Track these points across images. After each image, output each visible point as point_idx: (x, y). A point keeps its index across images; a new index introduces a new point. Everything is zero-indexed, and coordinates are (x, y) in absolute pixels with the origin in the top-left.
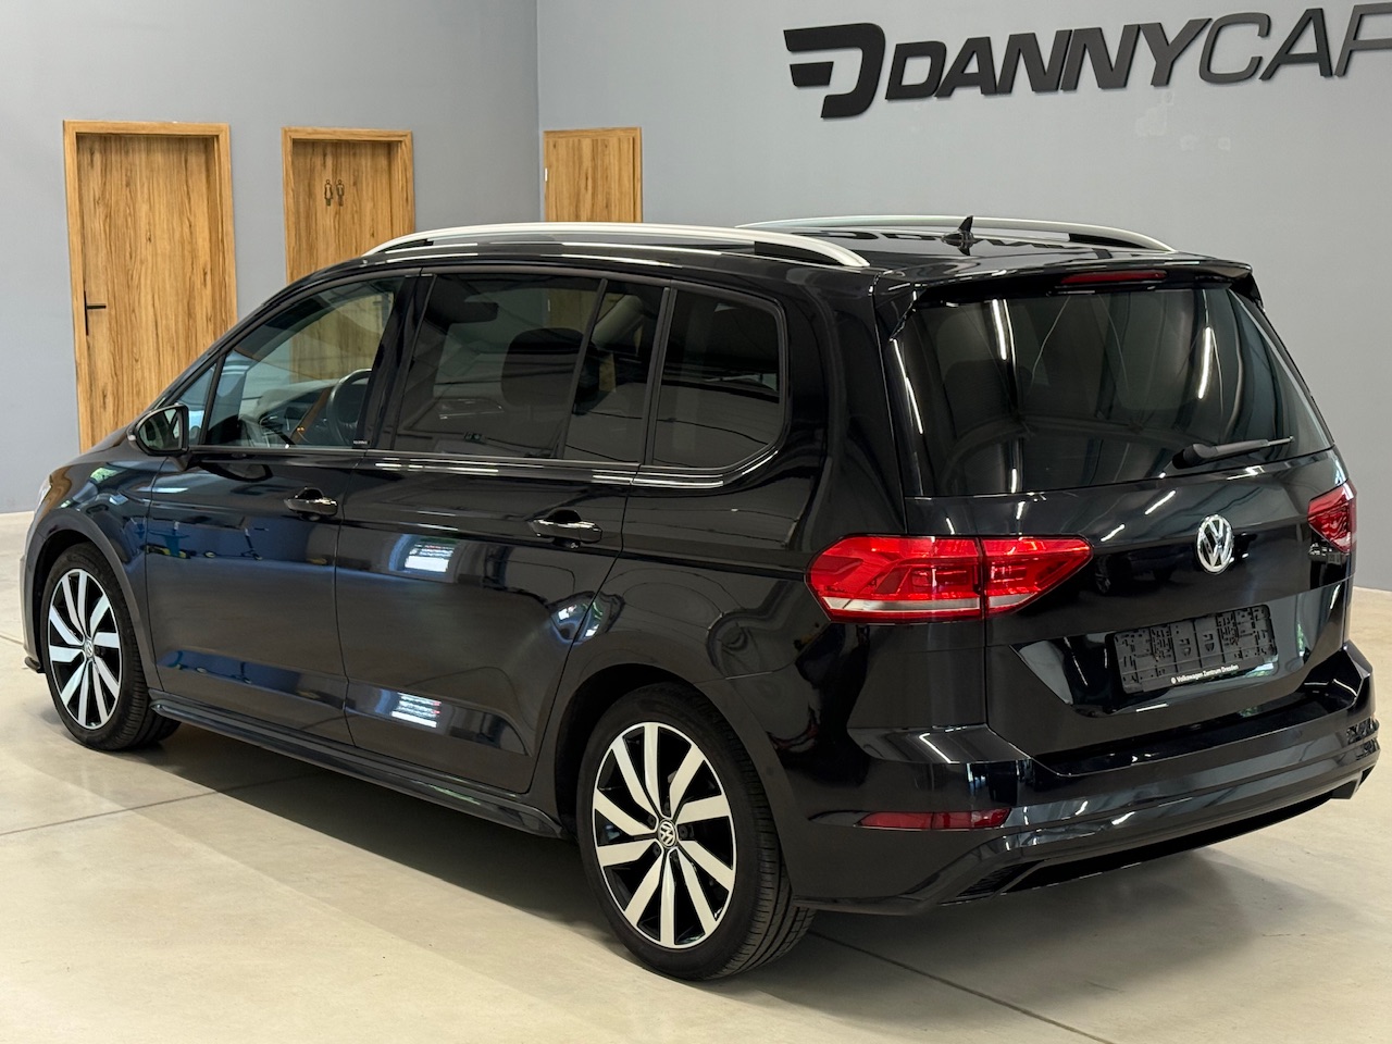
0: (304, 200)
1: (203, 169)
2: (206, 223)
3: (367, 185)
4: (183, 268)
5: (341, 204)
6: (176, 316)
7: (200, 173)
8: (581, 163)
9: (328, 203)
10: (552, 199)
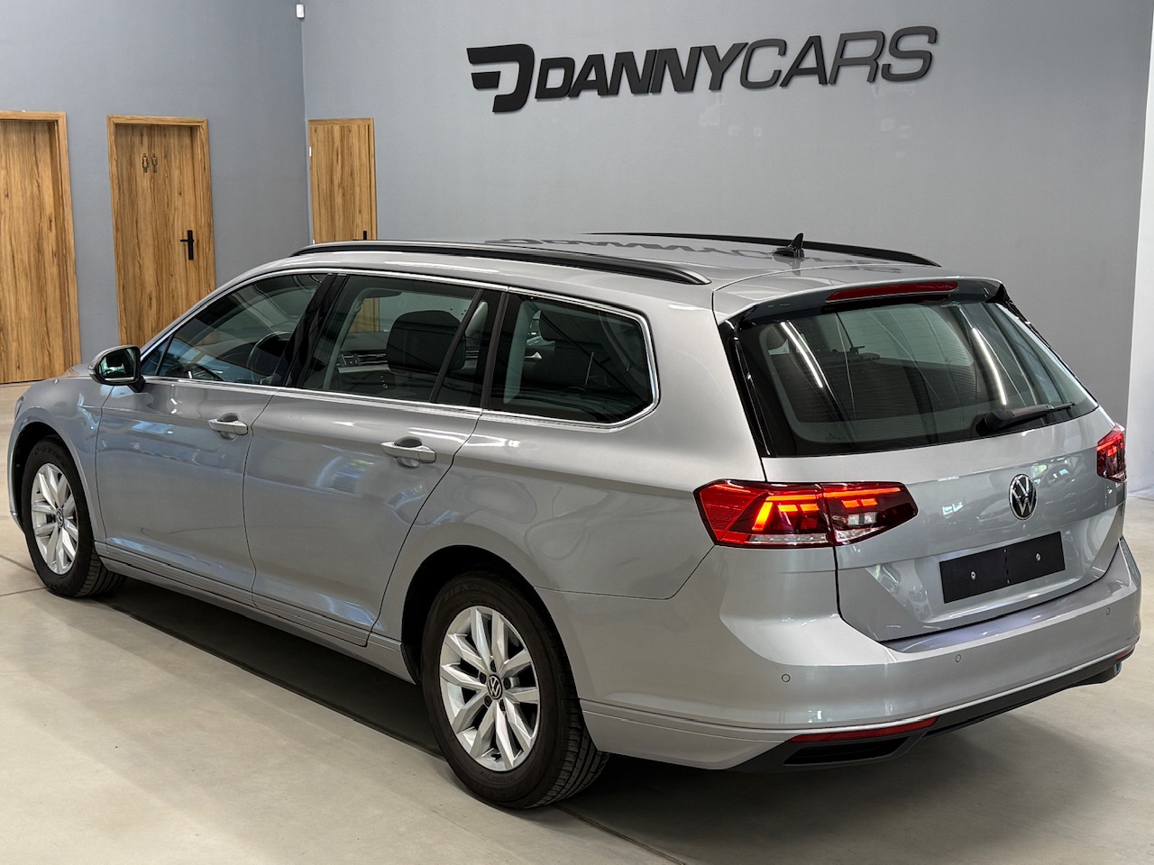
0: (127, 168)
1: (48, 145)
2: (51, 184)
3: (176, 157)
4: (34, 216)
5: (155, 172)
6: (29, 251)
7: (45, 146)
8: (333, 143)
9: (145, 170)
10: (315, 169)
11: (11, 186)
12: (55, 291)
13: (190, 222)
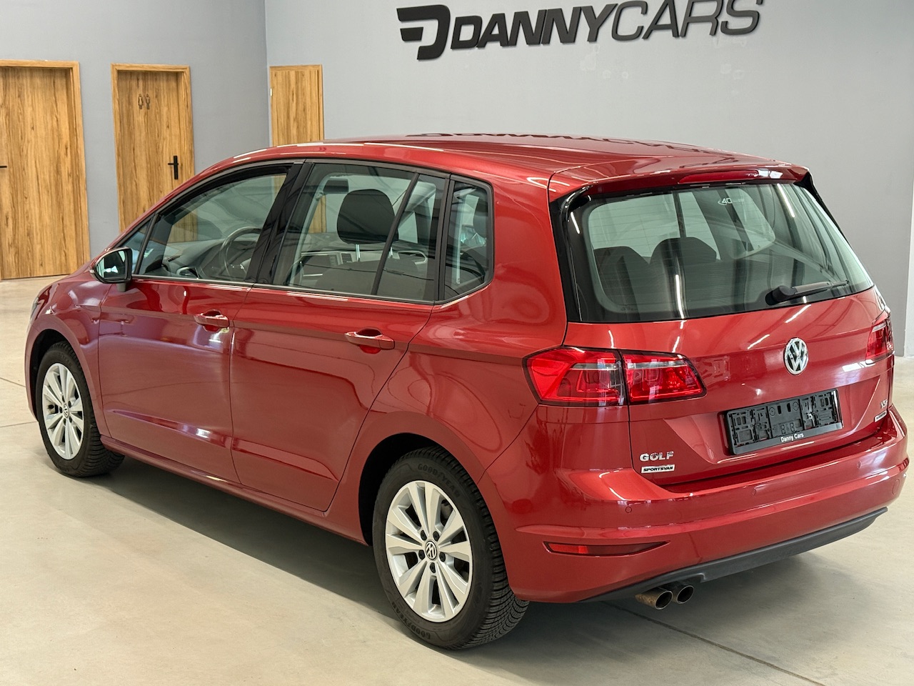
0: (126, 106)
1: (65, 88)
2: (67, 119)
3: (164, 97)
4: (54, 144)
5: (148, 108)
6: (50, 172)
7: (62, 89)
8: (290, 85)
9: (141, 107)
10: (275, 107)
11: (36, 121)
12: (70, 204)
13: (175, 150)
